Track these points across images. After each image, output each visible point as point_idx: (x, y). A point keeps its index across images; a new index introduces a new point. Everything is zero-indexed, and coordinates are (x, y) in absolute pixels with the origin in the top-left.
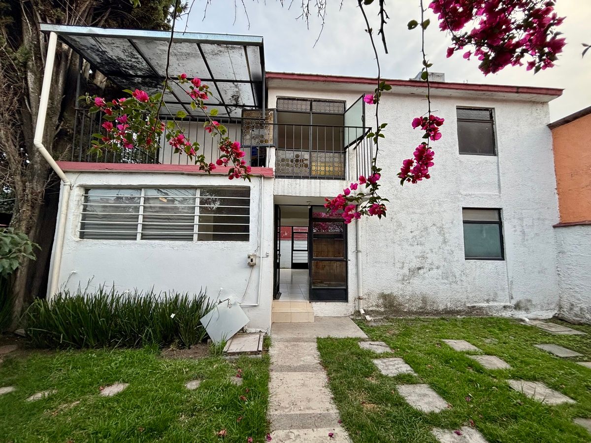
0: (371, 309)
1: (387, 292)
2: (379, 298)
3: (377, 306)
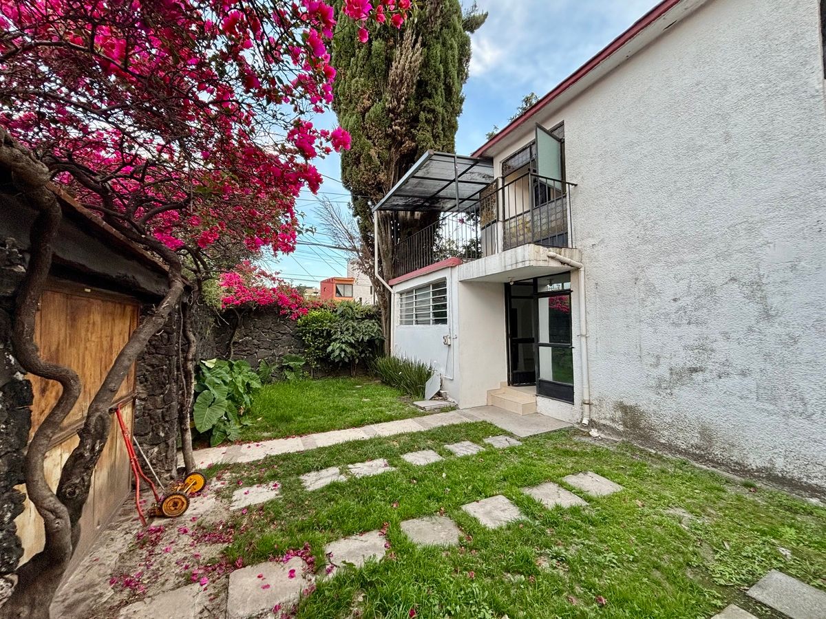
0: (603, 422)
1: (629, 402)
2: (615, 409)
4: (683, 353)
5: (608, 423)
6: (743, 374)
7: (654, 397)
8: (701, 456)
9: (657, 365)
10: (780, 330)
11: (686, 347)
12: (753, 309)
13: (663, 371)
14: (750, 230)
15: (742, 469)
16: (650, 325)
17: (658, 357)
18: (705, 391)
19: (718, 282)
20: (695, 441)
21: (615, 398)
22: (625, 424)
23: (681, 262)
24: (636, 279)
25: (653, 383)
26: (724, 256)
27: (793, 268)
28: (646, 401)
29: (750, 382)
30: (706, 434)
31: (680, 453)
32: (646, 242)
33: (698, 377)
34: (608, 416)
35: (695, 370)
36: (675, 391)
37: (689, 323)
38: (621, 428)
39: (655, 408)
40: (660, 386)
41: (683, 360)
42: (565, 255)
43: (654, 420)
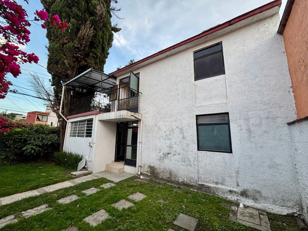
0: (144, 173)
1: (152, 165)
2: (148, 168)
3: (147, 172)
4: (166, 149)
5: (146, 173)
6: (179, 154)
7: (159, 163)
8: (169, 181)
9: (160, 152)
10: (186, 142)
11: (167, 147)
12: (181, 136)
13: (161, 154)
14: (181, 115)
15: (178, 183)
16: (159, 139)
17: (160, 150)
18: (171, 160)
19: (174, 128)
20: (168, 176)
21: (148, 164)
22: (151, 173)
23: (167, 121)
24: (156, 125)
25: (159, 158)
26: (175, 121)
27: (189, 126)
28: (156, 164)
29: (180, 157)
30: (171, 174)
31: (164, 180)
32: (159, 114)
33: (169, 156)
34: (146, 170)
35: (168, 154)
36: (164, 160)
37: (168, 139)
38: (149, 174)
39: (159, 166)
40: (160, 159)
41: (166, 150)
42: (137, 115)
43: (158, 170)
